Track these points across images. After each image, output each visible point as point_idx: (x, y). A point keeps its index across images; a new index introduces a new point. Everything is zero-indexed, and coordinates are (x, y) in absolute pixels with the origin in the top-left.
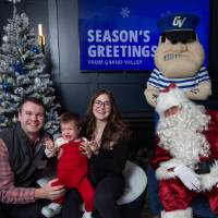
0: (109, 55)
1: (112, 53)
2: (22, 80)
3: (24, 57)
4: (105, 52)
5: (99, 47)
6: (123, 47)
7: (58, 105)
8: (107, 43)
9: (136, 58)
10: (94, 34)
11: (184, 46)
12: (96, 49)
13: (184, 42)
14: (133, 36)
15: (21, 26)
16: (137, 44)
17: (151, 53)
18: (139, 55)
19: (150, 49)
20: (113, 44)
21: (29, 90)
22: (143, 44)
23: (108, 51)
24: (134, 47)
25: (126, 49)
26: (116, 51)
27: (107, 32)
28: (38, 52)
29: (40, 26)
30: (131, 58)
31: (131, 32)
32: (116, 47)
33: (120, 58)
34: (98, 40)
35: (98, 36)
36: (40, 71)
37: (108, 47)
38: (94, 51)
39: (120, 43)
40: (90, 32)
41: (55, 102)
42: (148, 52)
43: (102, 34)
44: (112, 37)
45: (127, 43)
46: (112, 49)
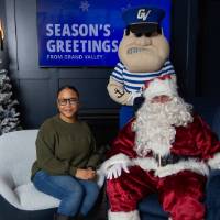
1: (72, 48)
4: (64, 47)
5: (58, 42)
6: (83, 42)
7: (16, 102)
8: (66, 37)
9: (97, 53)
11: (148, 40)
12: (55, 44)
13: (148, 35)
14: (94, 30)
16: (97, 39)
17: (112, 48)
18: (99, 50)
19: (111, 44)
20: (72, 38)
22: (103, 39)
23: (68, 46)
24: (95, 42)
25: (87, 45)
26: (75, 46)
27: (66, 26)
30: (92, 53)
31: (91, 26)
32: (75, 42)
33: (81, 53)
34: (57, 35)
35: (57, 30)
37: (68, 41)
38: (53, 46)
39: (79, 38)
40: (49, 26)
41: (12, 98)
42: (109, 47)
43: (61, 28)
44: (72, 32)
45: (87, 38)
46: (72, 44)
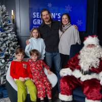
2: (2, 34)
3: (3, 24)
7: (19, 46)
12: (37, 21)
15: (2, 10)
16: (55, 19)
21: (5, 39)
22: (57, 19)
28: (10, 22)
31: (52, 14)
34: (38, 17)
35: (37, 15)
40: (34, 13)
41: (17, 44)
43: (39, 14)
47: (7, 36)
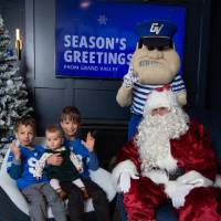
0: (85, 61)
1: (88, 59)
4: (81, 58)
5: (75, 52)
6: (100, 54)
7: (31, 109)
8: (83, 49)
9: (112, 65)
10: (71, 39)
11: (160, 53)
12: (72, 54)
14: (110, 43)
16: (113, 52)
17: (127, 61)
18: (115, 62)
19: (126, 57)
20: (89, 50)
22: (119, 52)
23: (85, 57)
24: (111, 54)
25: (103, 56)
26: (92, 57)
28: (12, 54)
29: (18, 31)
30: (107, 65)
31: (108, 39)
32: (92, 53)
33: (96, 64)
34: (74, 46)
35: (74, 41)
36: (13, 73)
37: (84, 53)
38: (70, 57)
39: (96, 49)
40: (67, 37)
41: (28, 105)
42: (124, 60)
43: (79, 39)
44: (89, 43)
45: (104, 50)
46: (88, 55)
47: (5, 86)
